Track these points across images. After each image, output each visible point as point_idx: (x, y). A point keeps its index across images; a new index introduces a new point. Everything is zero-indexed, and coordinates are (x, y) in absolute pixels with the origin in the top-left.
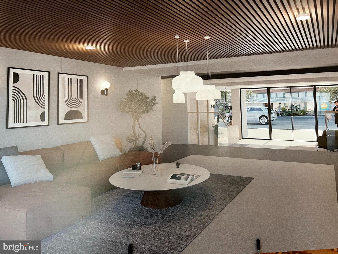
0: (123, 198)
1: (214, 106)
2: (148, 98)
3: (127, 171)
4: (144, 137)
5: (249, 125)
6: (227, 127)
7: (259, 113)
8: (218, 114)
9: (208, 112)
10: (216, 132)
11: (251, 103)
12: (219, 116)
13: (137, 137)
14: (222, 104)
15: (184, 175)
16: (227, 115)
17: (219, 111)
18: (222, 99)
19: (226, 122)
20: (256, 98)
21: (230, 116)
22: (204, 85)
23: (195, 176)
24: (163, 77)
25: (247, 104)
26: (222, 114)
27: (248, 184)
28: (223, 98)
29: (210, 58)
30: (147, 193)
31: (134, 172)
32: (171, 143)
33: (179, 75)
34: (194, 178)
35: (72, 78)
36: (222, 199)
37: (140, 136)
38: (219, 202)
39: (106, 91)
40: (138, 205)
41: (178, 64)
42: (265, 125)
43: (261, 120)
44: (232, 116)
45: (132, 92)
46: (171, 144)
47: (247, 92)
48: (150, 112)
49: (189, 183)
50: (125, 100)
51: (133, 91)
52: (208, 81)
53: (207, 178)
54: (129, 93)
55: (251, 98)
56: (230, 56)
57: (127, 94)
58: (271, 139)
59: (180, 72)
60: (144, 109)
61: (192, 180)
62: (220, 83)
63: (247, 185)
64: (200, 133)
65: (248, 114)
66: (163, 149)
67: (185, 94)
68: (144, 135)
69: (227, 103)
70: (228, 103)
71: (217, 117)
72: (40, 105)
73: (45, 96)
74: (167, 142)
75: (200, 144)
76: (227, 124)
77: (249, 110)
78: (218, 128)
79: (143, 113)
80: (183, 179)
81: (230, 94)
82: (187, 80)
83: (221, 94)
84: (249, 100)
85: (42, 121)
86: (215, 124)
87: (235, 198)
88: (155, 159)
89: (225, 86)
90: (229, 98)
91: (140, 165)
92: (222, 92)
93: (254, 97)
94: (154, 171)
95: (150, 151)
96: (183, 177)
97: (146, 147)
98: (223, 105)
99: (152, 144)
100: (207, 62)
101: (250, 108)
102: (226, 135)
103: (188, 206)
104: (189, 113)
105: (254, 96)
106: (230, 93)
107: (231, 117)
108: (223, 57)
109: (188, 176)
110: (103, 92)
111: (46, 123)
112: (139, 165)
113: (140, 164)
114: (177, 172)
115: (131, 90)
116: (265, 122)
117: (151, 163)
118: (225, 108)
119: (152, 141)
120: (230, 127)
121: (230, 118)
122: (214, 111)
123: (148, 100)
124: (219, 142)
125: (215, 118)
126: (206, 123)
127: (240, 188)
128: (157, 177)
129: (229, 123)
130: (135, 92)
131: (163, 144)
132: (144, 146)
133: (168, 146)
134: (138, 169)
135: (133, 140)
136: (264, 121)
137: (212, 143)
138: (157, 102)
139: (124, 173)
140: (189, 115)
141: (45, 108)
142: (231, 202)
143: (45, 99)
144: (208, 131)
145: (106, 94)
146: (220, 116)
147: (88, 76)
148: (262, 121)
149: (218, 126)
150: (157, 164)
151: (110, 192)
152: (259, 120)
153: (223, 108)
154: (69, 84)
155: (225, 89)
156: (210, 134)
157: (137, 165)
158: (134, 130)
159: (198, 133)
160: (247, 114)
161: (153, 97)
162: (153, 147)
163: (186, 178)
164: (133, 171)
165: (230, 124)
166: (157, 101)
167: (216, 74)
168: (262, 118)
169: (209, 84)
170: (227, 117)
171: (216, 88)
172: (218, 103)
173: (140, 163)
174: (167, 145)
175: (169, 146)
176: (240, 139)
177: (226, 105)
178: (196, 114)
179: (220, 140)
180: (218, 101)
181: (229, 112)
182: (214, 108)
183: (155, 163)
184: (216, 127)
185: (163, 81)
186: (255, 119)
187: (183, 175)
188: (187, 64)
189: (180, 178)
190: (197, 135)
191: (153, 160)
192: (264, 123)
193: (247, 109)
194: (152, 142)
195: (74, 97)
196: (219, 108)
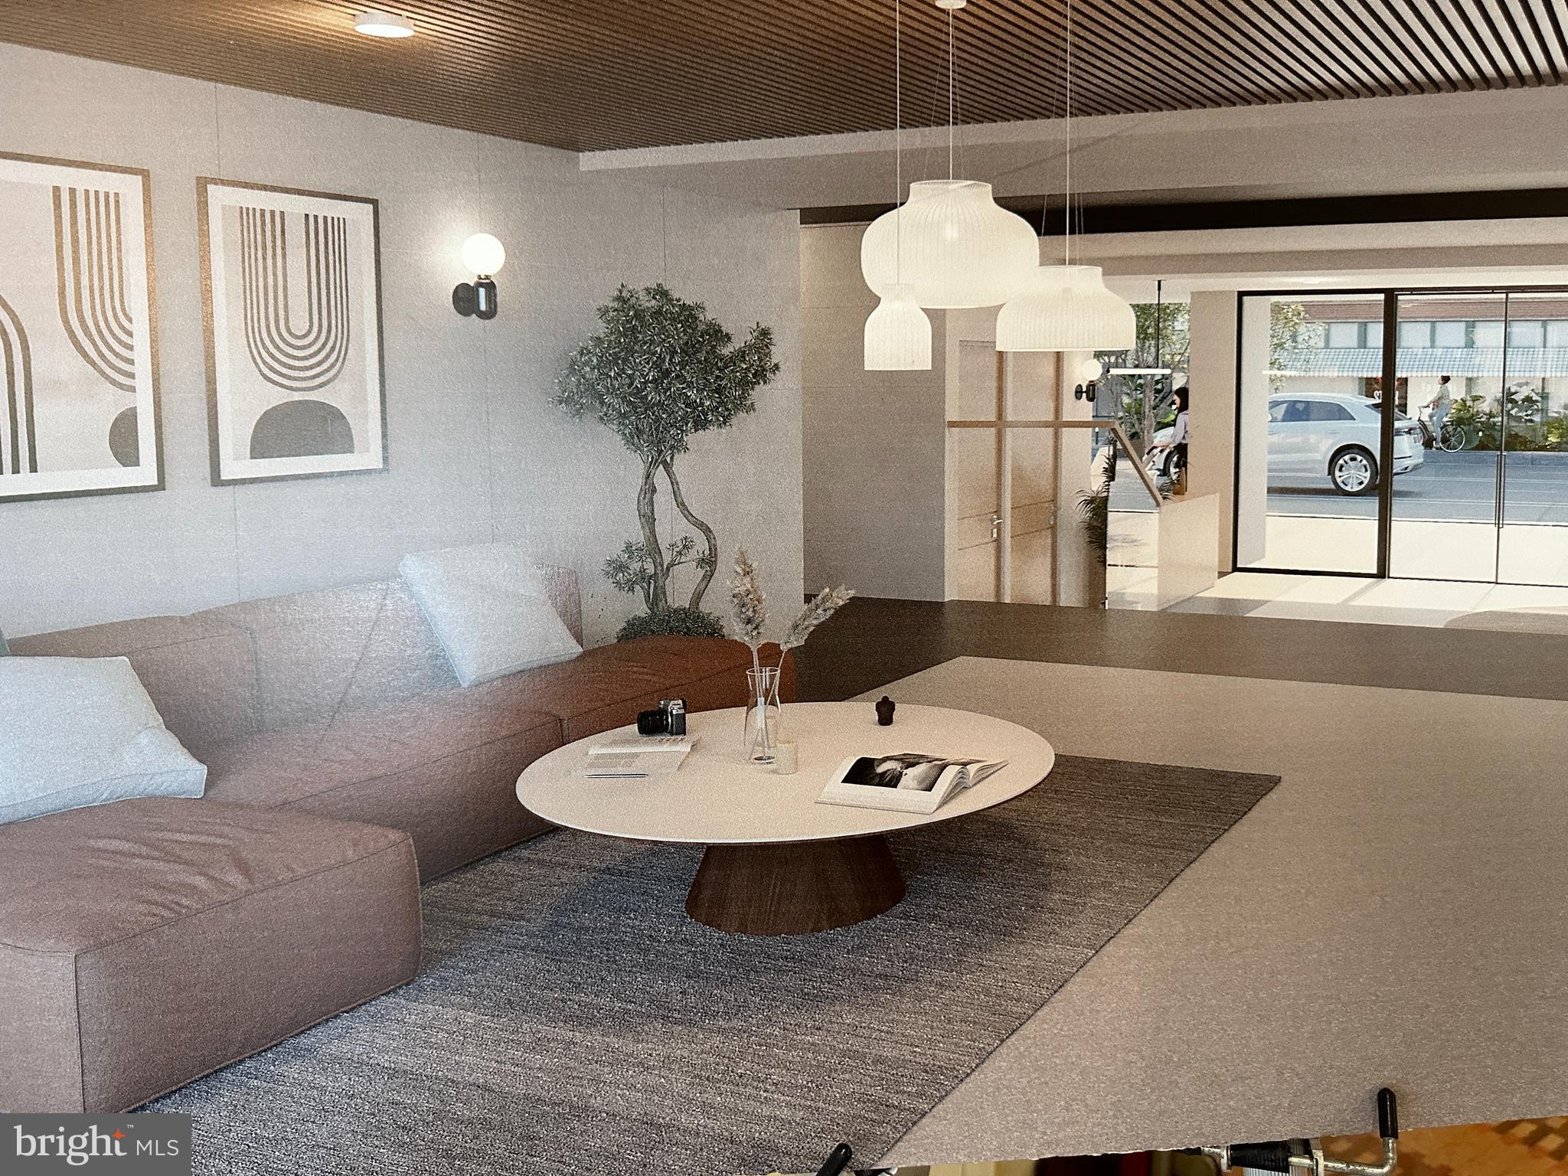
0: (592, 881)
1: (1094, 390)
2: (728, 337)
3: (614, 743)
4: (702, 562)
5: (1276, 497)
6: (1158, 505)
7: (1334, 433)
8: (1112, 435)
9: (1058, 425)
10: (1097, 534)
11: (1293, 373)
12: (1119, 446)
13: (667, 561)
14: (1140, 377)
15: (918, 763)
16: (1164, 438)
17: (1121, 414)
18: (1141, 348)
19: (1155, 477)
20: (1322, 344)
21: (1180, 444)
22: (1041, 265)
23: (972, 769)
24: (812, 216)
25: (1272, 380)
26: (1134, 436)
27: (1250, 810)
28: (1147, 344)
29: (1085, 108)
30: (717, 856)
31: (650, 749)
32: (852, 593)
33: (902, 204)
34: (970, 781)
35: (282, 213)
36: (1111, 884)
37: (680, 553)
38: (1095, 902)
39: (482, 291)
40: (672, 915)
41: (900, 140)
42: (1358, 499)
43: (1340, 470)
44: (1186, 445)
45: (633, 300)
46: (850, 599)
47: (1277, 309)
48: (734, 420)
49: (944, 802)
50: (595, 346)
51: (642, 295)
52: (1069, 243)
53: (1040, 779)
54: (616, 305)
55: (1295, 348)
56: (1193, 99)
57: (604, 312)
58: (1382, 573)
59: (912, 185)
60: (702, 404)
61: (959, 788)
62: (1131, 258)
63: (1245, 813)
64: (1007, 541)
65: (1275, 439)
66: (806, 623)
67: (936, 317)
68: (701, 545)
69: (1167, 371)
70: (1173, 370)
71: (1105, 451)
72: (103, 373)
73: (130, 321)
74: (827, 590)
75: (1008, 600)
76: (1161, 490)
77: (1280, 417)
78: (1109, 514)
79: (700, 424)
80: (914, 784)
81: (1181, 323)
82: (951, 233)
83: (1135, 319)
84: (1283, 357)
85: (125, 465)
86: (1095, 489)
87: (1178, 879)
88: (763, 677)
89: (1157, 273)
90: (1178, 347)
91: (682, 711)
92: (1141, 310)
93: (1312, 342)
94: (756, 743)
95: (736, 638)
96: (911, 772)
97: (717, 614)
98: (1141, 381)
99: (747, 600)
100: (1068, 129)
101: (1285, 405)
102: (1150, 551)
103: (933, 918)
104: (953, 424)
105: (1312, 333)
106: (1187, 316)
107: (1181, 449)
108: (1156, 102)
109: (936, 765)
110: (465, 299)
111: (145, 473)
112: (674, 712)
113: (685, 707)
114: (882, 744)
115: (631, 287)
116: (1361, 483)
117: (742, 698)
118: (1150, 399)
119: (747, 579)
120: (1174, 507)
121: (1175, 459)
122: (1091, 419)
123: (726, 351)
124: (1108, 589)
125: (1094, 456)
126: (1045, 484)
127: (1208, 831)
128: (774, 772)
129: (1172, 483)
130: (653, 302)
131: (808, 598)
132: (704, 607)
133: (832, 611)
134: (672, 734)
135: (643, 577)
136: (1356, 474)
137: (1070, 596)
138: (774, 361)
139: (594, 751)
140: (952, 436)
141: (133, 389)
142: (1155, 897)
143: (130, 334)
144: (1053, 528)
145: (483, 307)
146: (1123, 444)
147: (375, 203)
148: (1345, 473)
149: (1107, 498)
150: (773, 703)
151: (525, 853)
152: (1331, 472)
153: (1140, 403)
154: (264, 248)
155: (1159, 289)
156: (1062, 543)
157: (663, 712)
158: (649, 519)
159: (998, 541)
160: (1272, 433)
161: (755, 334)
162: (750, 613)
163: (924, 779)
164: (646, 743)
165: (1177, 489)
166: (777, 355)
167: (1115, 202)
168: (1347, 458)
169: (1073, 262)
170: (1161, 451)
171: (1108, 287)
172: (1114, 371)
173: (684, 702)
174: (828, 605)
175: (840, 612)
176: (1222, 574)
177: (1157, 382)
178: (993, 430)
179: (1115, 580)
180: (1117, 359)
181: (1175, 420)
182: (1090, 399)
183: (761, 700)
184: (1099, 507)
185: (809, 237)
186: (1306, 462)
187: (910, 761)
188: (949, 136)
189: (892, 781)
190: (991, 548)
191: (754, 685)
192: (1356, 489)
193: (1271, 408)
194: (749, 586)
195: (300, 325)
196: (1117, 401)
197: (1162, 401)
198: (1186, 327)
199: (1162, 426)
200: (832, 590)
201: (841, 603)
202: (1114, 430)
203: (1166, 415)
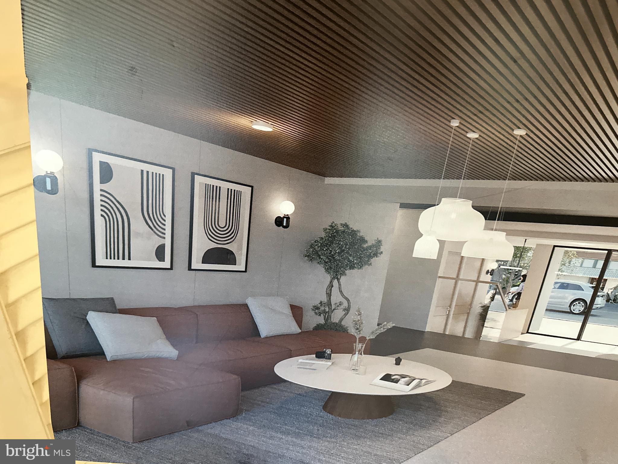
0: (294, 397)
1: (493, 272)
2: (366, 242)
3: (307, 359)
4: (344, 310)
5: (548, 312)
6: (506, 310)
7: (574, 294)
9: (478, 281)
10: (483, 317)
11: (566, 274)
12: (498, 290)
13: (333, 307)
14: (511, 269)
15: (406, 377)
16: (514, 290)
17: (501, 281)
18: (513, 260)
19: (507, 302)
20: (579, 265)
21: (519, 292)
22: (484, 229)
23: (423, 381)
24: (403, 206)
25: (557, 275)
26: (504, 288)
27: (512, 402)
28: (516, 259)
29: (514, 178)
30: (334, 396)
31: (318, 362)
32: (394, 325)
33: (437, 205)
34: (421, 385)
35: (220, 187)
36: (461, 418)
37: (338, 306)
38: (454, 422)
39: (285, 219)
40: (318, 409)
41: (442, 183)
42: (577, 316)
43: (574, 306)
44: (521, 293)
45: (336, 227)
46: (393, 327)
47: (566, 252)
48: (364, 268)
49: (412, 389)
50: (321, 240)
51: (339, 225)
52: (496, 224)
53: (445, 386)
54: (329, 228)
55: (569, 266)
57: (325, 230)
58: (579, 338)
59: (443, 199)
60: (353, 262)
61: (418, 386)
62: (518, 230)
63: (511, 403)
64: (451, 316)
65: (553, 294)
66: (377, 332)
67: (442, 243)
68: (345, 304)
69: (521, 269)
70: (523, 269)
71: (493, 292)
72: (155, 232)
73: (165, 216)
74: (386, 323)
75: (447, 333)
76: (508, 306)
77: (557, 287)
78: (489, 311)
79: (352, 268)
80: (403, 383)
81: (530, 254)
82: (453, 216)
83: (514, 251)
84: (564, 268)
85: (160, 261)
86: (486, 303)
87: (483, 419)
88: (359, 346)
89: (526, 237)
90: (527, 261)
91: (331, 353)
92: (517, 248)
93: (576, 265)
94: (353, 365)
95: (352, 334)
96: (403, 379)
97: (346, 325)
98: (511, 271)
99: (358, 323)
100: (506, 184)
101: (560, 284)
102: (500, 325)
103: (401, 420)
104: (440, 277)
105: (576, 262)
106: (533, 252)
107: (519, 294)
108: (542, 178)
109: (412, 379)
110: (279, 221)
111: (166, 264)
112: (328, 353)
113: (332, 352)
114: (395, 370)
115: (336, 223)
116: (579, 311)
117: (351, 351)
118: (513, 277)
119: (359, 317)
120: (512, 311)
121: (516, 297)
122: (490, 281)
123: (365, 246)
124: (483, 334)
125: (488, 293)
126: (469, 299)
127: (496, 407)
128: (357, 374)
129: (513, 304)
130: (343, 228)
131: (378, 325)
132: (343, 323)
133: (386, 329)
134: (326, 359)
135: (324, 312)
136: (579, 308)
137: (469, 334)
138: (381, 250)
139: (300, 361)
140: (439, 281)
141: (164, 238)
142: (474, 422)
143: (165, 221)
144: (468, 314)
145: (285, 224)
146: (499, 290)
147: (252, 187)
148: (575, 307)
149: (489, 306)
150: (361, 354)
151: (275, 386)
152: (570, 306)
153: (508, 278)
154: (213, 198)
155: (525, 242)
156: (470, 318)
157: (325, 352)
158: (329, 295)
159: (448, 316)
160: (552, 292)
161: (376, 241)
162: (358, 327)
163: (407, 382)
164: (317, 361)
165: (515, 306)
166: (382, 249)
168: (577, 302)
169: (496, 230)
170: (512, 294)
171: (507, 239)
172: (501, 267)
173: (331, 350)
174: (385, 327)
175: (389, 330)
176: (522, 334)
177: (516, 272)
178: (454, 281)
179: (485, 332)
180: (504, 263)
181: (519, 285)
182: (491, 275)
183: (357, 353)
184: (486, 309)
185: (401, 213)
186: (562, 302)
187: (403, 376)
188: (461, 183)
189: (396, 381)
190: (445, 317)
191: (356, 348)
192: (577, 312)
193: (554, 284)
194: (359, 319)
195: (222, 224)
196: (500, 276)
197: (516, 278)
198: (531, 255)
199: (514, 286)
200: (387, 323)
201: (389, 327)
202: (497, 286)
203: (517, 283)
